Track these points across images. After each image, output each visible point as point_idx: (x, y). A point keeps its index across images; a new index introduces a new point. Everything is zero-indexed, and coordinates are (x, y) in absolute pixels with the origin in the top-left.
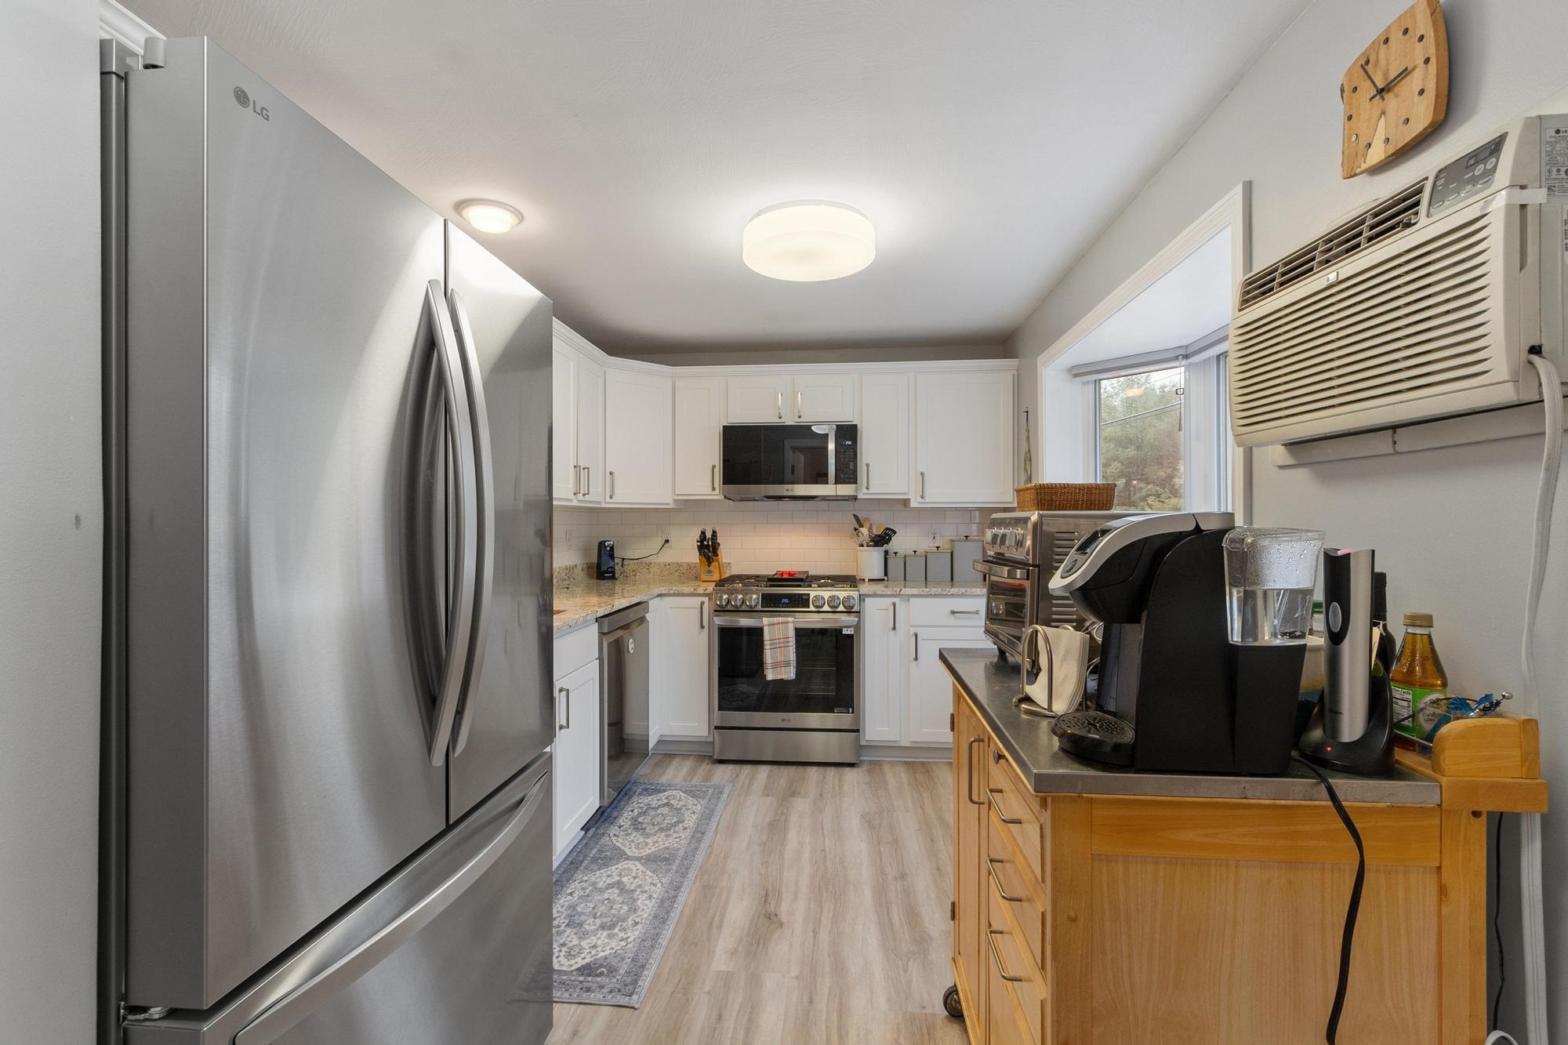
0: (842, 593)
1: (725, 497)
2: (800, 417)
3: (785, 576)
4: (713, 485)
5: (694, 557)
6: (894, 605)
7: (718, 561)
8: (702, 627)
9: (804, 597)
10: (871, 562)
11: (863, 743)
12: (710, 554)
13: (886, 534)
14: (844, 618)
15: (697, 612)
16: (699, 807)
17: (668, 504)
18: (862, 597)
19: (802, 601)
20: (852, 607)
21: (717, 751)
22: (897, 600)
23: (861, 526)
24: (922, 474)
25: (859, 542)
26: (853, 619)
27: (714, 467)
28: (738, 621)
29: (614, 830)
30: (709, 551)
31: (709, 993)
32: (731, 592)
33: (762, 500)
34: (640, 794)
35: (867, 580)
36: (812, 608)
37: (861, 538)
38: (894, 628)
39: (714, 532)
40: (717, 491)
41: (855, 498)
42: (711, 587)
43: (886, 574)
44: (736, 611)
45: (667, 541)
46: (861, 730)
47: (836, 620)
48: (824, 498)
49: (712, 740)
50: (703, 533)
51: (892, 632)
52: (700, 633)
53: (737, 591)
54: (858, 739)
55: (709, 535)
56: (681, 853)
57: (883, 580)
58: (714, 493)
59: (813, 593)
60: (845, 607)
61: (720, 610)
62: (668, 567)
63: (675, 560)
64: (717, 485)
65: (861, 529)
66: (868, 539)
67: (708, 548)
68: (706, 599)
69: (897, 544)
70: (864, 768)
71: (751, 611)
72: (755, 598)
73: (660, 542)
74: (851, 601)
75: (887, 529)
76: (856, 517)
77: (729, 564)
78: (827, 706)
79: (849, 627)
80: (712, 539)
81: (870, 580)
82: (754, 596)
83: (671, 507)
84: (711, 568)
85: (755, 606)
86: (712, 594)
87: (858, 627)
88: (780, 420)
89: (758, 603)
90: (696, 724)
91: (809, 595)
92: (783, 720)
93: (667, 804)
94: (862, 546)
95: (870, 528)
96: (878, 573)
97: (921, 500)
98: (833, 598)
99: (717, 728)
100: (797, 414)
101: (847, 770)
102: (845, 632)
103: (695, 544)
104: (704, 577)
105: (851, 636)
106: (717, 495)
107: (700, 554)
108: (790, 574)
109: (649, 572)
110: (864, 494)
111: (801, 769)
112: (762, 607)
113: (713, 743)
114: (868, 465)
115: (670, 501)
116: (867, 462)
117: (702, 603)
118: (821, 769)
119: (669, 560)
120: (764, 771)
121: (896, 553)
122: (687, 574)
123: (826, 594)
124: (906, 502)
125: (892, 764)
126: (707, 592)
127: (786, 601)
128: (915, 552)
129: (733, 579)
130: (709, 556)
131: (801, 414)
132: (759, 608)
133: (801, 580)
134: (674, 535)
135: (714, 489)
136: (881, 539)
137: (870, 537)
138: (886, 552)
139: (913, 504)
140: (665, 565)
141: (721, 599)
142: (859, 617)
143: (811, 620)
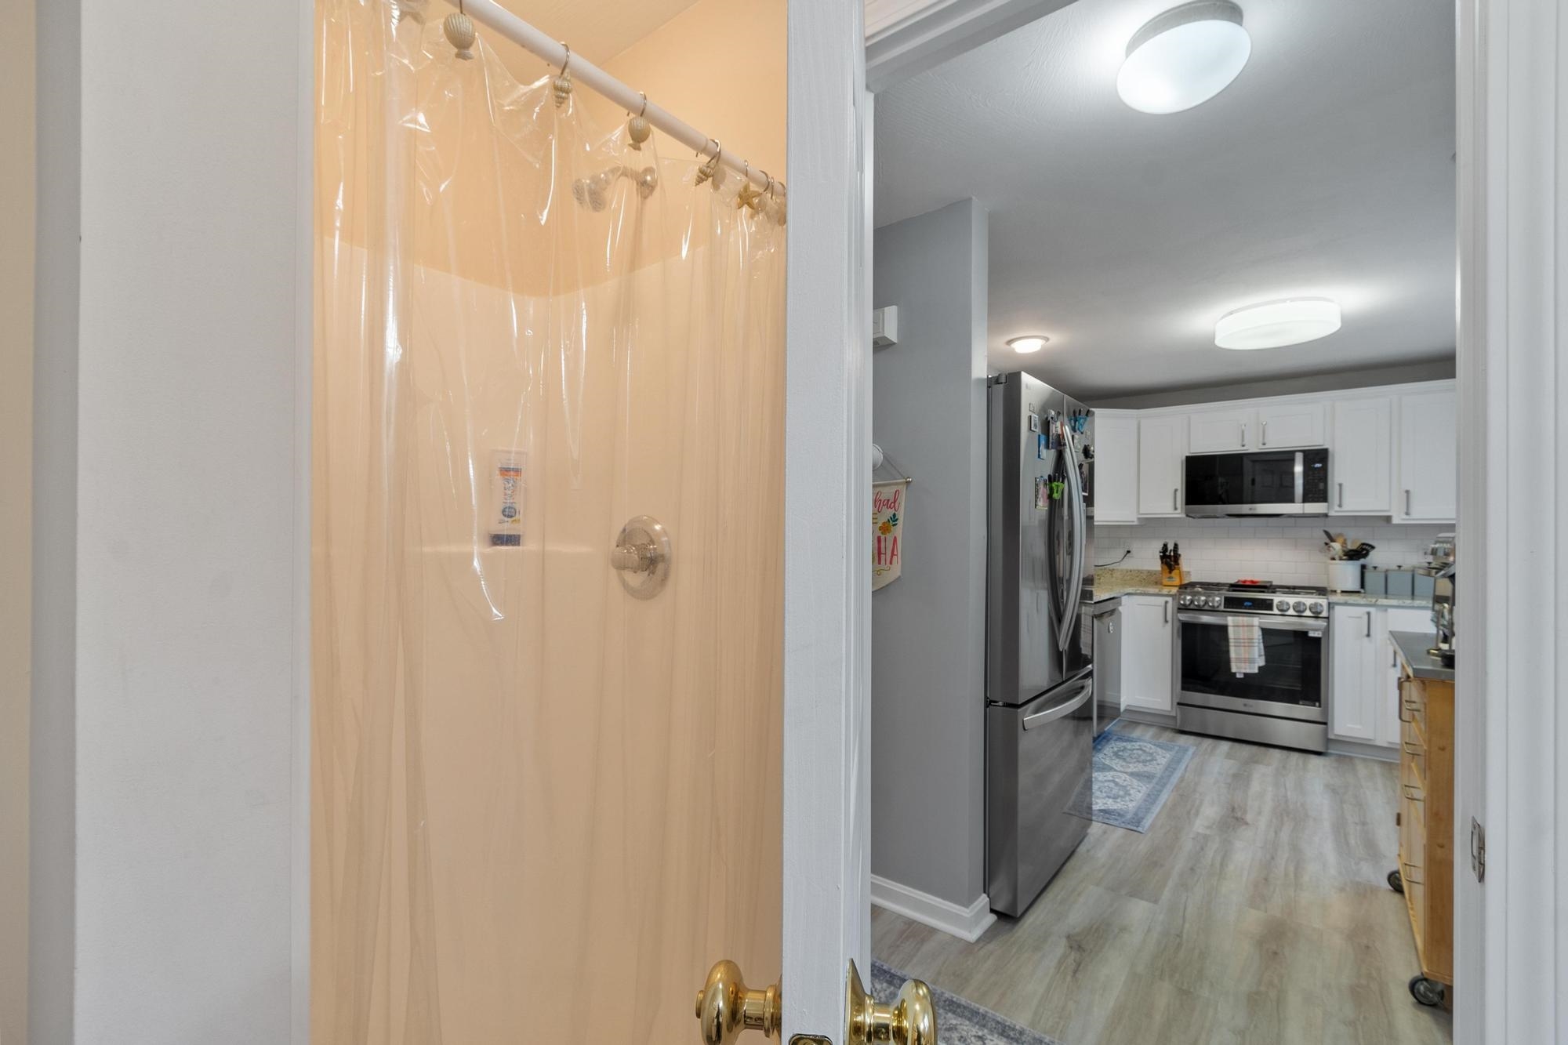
0: (1309, 600)
1: (1187, 516)
2: (1264, 444)
3: (1248, 583)
4: (1175, 504)
5: (1156, 565)
6: (1369, 614)
7: (1179, 569)
8: (1166, 621)
9: (1268, 602)
10: (1346, 574)
11: (1331, 736)
12: (1172, 563)
13: (1364, 549)
14: (1312, 622)
15: (1161, 610)
16: (1168, 755)
17: (1133, 522)
18: (1331, 606)
19: (1267, 605)
20: (1320, 613)
21: (1178, 724)
22: (1372, 610)
23: (1333, 540)
24: (1407, 492)
25: (1330, 556)
26: (1322, 623)
27: (1176, 490)
28: (1200, 618)
29: (1101, 755)
30: (1171, 561)
31: (1193, 839)
32: (1194, 594)
33: (1224, 517)
34: (1116, 740)
35: (1339, 591)
36: (1276, 611)
37: (1332, 553)
38: (1368, 635)
39: (1176, 546)
40: (1179, 511)
41: (1326, 515)
42: (1174, 590)
43: (1363, 586)
44: (1199, 610)
45: (1129, 552)
46: (1329, 724)
47: (1302, 624)
48: (1290, 516)
49: (1174, 715)
50: (1165, 546)
51: (1366, 639)
52: (1164, 626)
53: (1199, 593)
54: (1326, 732)
55: (1171, 547)
56: (1158, 776)
57: (1358, 592)
58: (1176, 512)
59: (1277, 599)
60: (1313, 613)
61: (1183, 608)
62: (1129, 573)
63: (1135, 568)
64: (1179, 505)
65: (1333, 544)
66: (1341, 553)
67: (1170, 559)
68: (1170, 599)
69: (1374, 558)
70: (1333, 758)
71: (1213, 610)
72: (1218, 600)
73: (1122, 553)
74: (1319, 607)
75: (1363, 544)
76: (1327, 533)
77: (1189, 572)
78: (1291, 698)
79: (1317, 630)
80: (1174, 551)
81: (1343, 592)
82: (1217, 599)
83: (1134, 524)
84: (1173, 574)
85: (1218, 607)
86: (1176, 595)
87: (1327, 631)
88: (1245, 448)
89: (1220, 604)
90: (1159, 700)
91: (1272, 600)
92: (1245, 705)
93: (1141, 749)
94: (1333, 559)
95: (1344, 543)
96: (1353, 583)
97: (1405, 517)
98: (1299, 604)
99: (1179, 704)
100: (1261, 442)
101: (1313, 757)
102: (1311, 634)
103: (1158, 555)
104: (1166, 581)
105: (1318, 640)
106: (1180, 514)
107: (1162, 563)
108: (1252, 582)
109: (1112, 577)
110: (1336, 511)
111: (1263, 749)
112: (1225, 607)
113: (1175, 718)
114: (1340, 485)
115: (1135, 520)
116: (1340, 482)
117: (1166, 602)
118: (1285, 752)
119: (1130, 567)
120: (1225, 746)
121: (1375, 568)
122: (1150, 580)
123: (1292, 600)
124: (1388, 519)
125: (1364, 760)
126: (1171, 593)
127: (1249, 604)
128: (1400, 567)
129: (1193, 585)
130: (1171, 565)
131: (1266, 441)
132: (1222, 608)
133: (1265, 587)
134: (1135, 547)
135: (1176, 509)
136: (1357, 554)
137: (1344, 551)
138: (1363, 567)
139: (1395, 521)
140: (1127, 572)
141: (1184, 599)
142: (1328, 623)
143: (1275, 621)
